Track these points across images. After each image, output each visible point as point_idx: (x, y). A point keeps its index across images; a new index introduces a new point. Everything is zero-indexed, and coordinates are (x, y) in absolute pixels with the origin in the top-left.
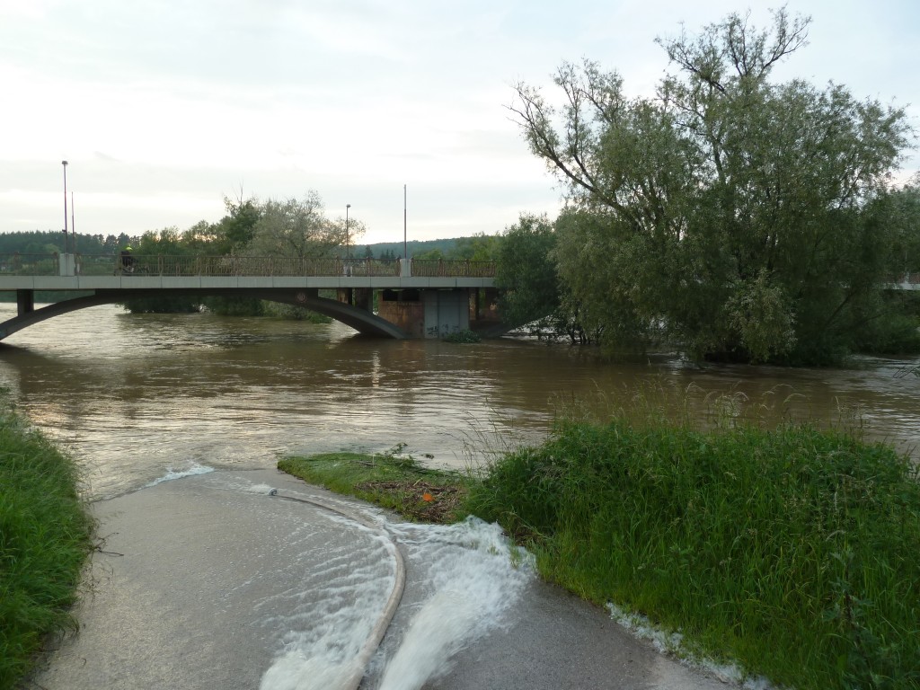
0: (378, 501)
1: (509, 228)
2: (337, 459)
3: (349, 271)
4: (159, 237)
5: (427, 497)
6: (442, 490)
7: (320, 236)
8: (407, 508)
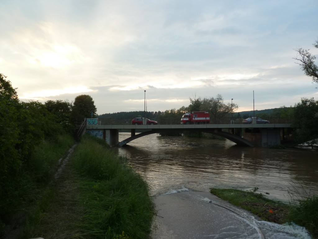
0: (250, 210)
1: (297, 104)
2: (232, 192)
3: (232, 122)
4: (170, 112)
7: (222, 110)
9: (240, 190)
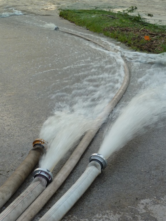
0: (117, 38)
2: (94, 13)
5: (147, 38)
6: (157, 35)
8: (134, 43)
9: (108, 11)
